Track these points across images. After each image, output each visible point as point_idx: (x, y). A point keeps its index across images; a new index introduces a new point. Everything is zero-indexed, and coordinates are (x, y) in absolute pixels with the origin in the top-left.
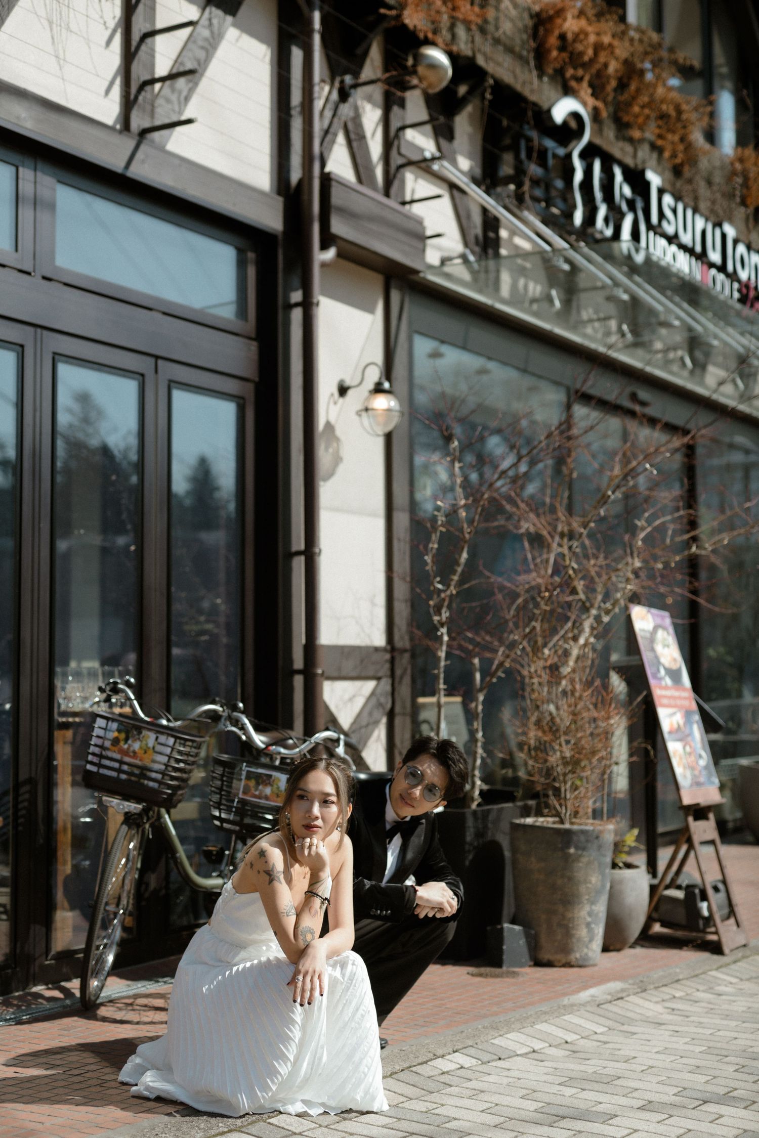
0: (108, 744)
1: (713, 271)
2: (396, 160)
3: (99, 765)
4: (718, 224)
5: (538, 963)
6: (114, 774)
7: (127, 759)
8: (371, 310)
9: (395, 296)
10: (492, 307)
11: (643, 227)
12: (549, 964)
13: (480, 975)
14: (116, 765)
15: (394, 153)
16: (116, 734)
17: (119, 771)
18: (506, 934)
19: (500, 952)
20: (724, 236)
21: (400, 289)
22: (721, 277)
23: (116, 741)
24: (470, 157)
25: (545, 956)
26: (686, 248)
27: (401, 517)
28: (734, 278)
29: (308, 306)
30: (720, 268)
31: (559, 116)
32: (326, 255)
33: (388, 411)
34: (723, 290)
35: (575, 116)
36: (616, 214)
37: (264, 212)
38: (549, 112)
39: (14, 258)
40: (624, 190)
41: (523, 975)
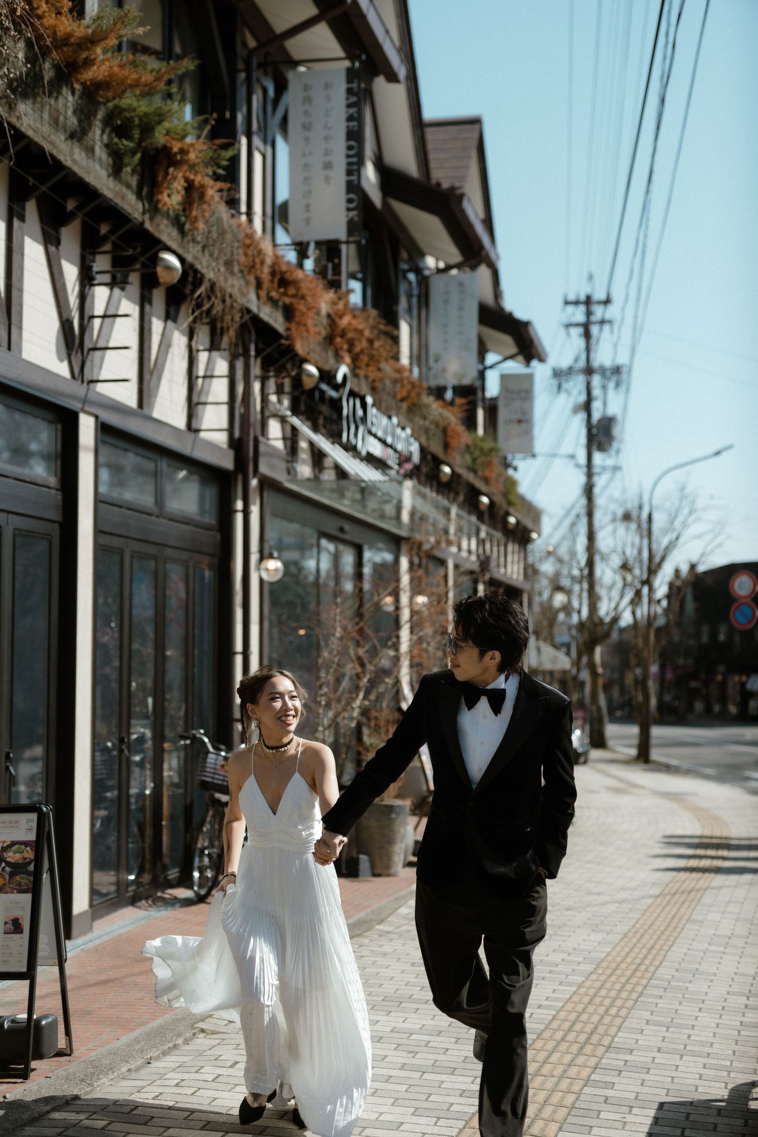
0: (218, 767)
1: (389, 449)
2: (267, 413)
3: (213, 778)
4: (390, 417)
5: (374, 875)
9: (265, 494)
11: (365, 433)
12: (379, 875)
13: (353, 881)
15: (265, 411)
18: (361, 860)
20: (393, 424)
21: (268, 489)
22: (392, 452)
24: (288, 401)
25: (378, 871)
26: (380, 440)
27: (266, 624)
28: (396, 451)
29: (246, 513)
30: (391, 446)
31: (339, 378)
32: (254, 482)
33: (276, 570)
34: (392, 461)
35: (345, 377)
36: (357, 428)
37: (227, 462)
38: (335, 377)
39: (156, 510)
40: (360, 412)
41: (369, 881)
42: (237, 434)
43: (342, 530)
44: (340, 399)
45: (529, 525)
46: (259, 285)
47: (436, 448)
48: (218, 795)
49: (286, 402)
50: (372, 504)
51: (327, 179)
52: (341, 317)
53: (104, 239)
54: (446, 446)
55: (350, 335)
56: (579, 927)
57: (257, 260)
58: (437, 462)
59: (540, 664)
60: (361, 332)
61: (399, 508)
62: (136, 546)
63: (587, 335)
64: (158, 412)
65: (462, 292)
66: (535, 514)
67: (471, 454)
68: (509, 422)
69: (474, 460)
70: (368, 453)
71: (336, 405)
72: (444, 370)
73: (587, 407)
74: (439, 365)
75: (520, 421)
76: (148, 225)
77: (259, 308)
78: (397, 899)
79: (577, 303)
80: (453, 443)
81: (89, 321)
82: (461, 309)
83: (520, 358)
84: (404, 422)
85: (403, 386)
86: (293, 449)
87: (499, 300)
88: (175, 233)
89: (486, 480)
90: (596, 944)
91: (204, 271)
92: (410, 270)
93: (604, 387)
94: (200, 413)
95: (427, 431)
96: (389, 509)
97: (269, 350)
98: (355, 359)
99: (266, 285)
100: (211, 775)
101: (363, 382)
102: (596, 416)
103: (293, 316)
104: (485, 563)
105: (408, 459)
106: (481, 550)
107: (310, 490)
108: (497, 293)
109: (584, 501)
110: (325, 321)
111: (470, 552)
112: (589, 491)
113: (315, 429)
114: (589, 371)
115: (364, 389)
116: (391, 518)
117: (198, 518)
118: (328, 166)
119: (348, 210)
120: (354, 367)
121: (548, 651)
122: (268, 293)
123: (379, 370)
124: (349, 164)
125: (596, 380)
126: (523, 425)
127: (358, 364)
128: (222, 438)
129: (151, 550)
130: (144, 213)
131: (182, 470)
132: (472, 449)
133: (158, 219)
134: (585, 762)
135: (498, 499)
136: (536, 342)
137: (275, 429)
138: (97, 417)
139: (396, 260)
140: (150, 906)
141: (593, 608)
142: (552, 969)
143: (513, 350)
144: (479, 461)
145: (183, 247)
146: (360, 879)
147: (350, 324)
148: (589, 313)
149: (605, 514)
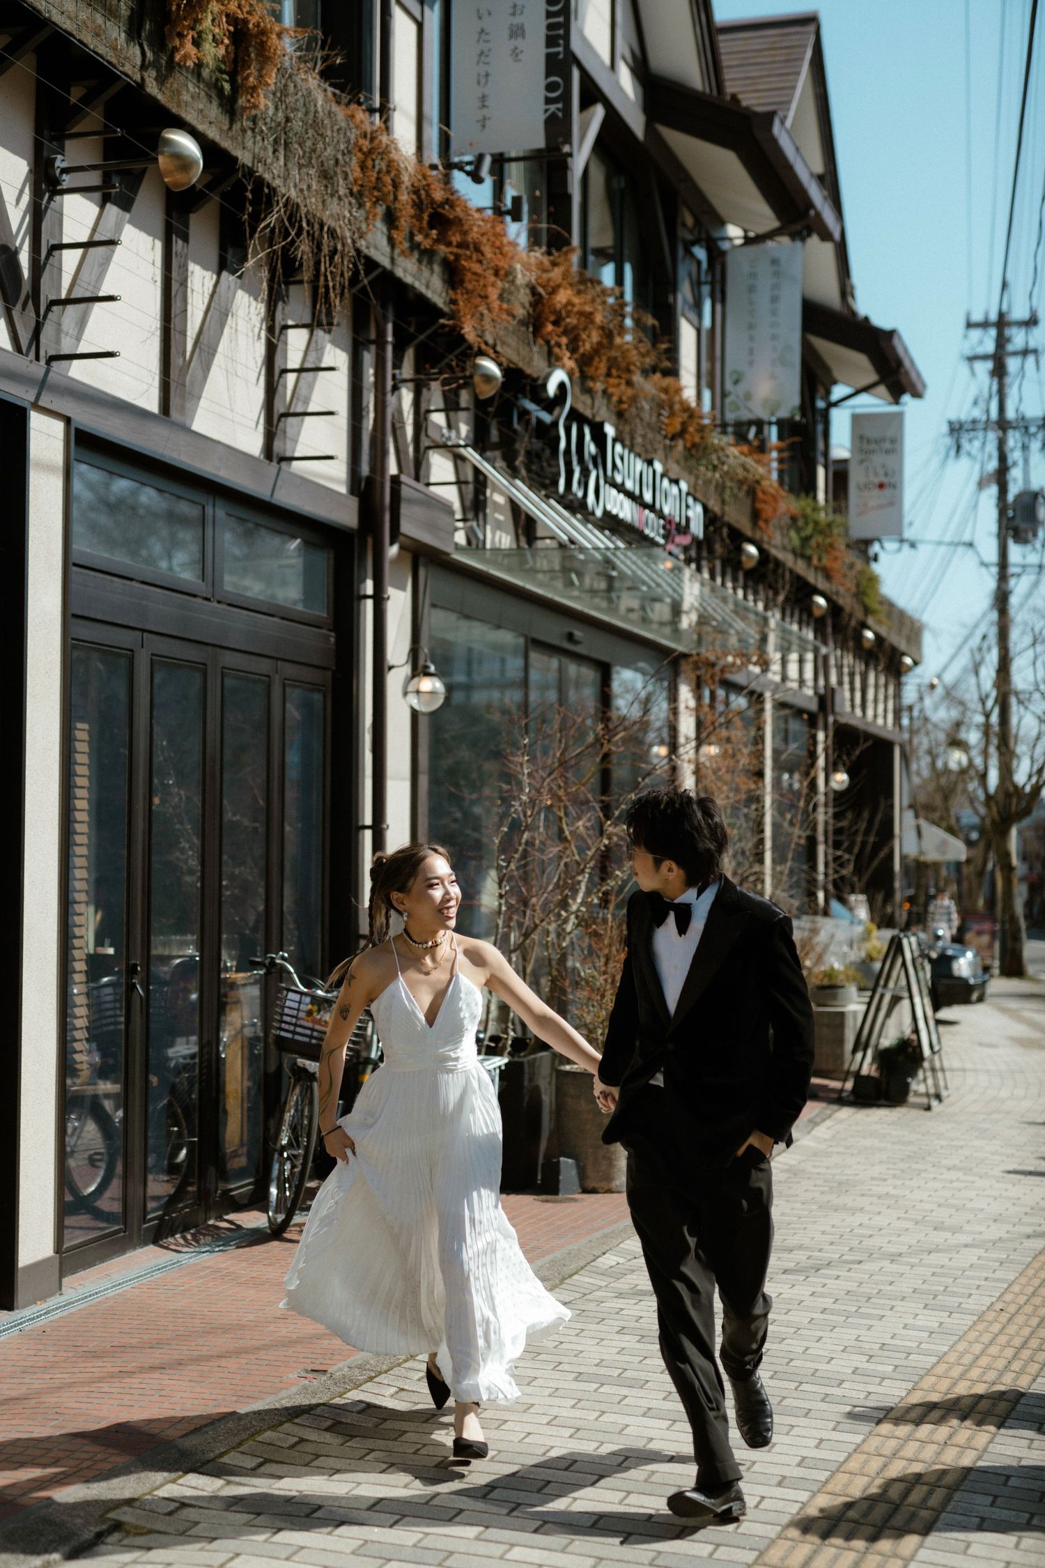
0: (302, 1015)
1: (647, 512)
2: (425, 442)
3: (294, 1033)
4: (650, 463)
5: (585, 1191)
6: (306, 1040)
7: (317, 1027)
8: (403, 589)
9: (422, 572)
10: (487, 573)
11: (602, 482)
12: (594, 1191)
13: (547, 1201)
14: (308, 1032)
15: (423, 437)
16: (310, 1007)
17: (311, 1037)
18: (562, 1166)
19: (557, 1182)
20: (654, 472)
21: (426, 566)
22: (652, 516)
23: (310, 1013)
24: (467, 424)
25: (591, 1184)
26: (630, 495)
27: (424, 780)
28: (660, 515)
29: (379, 600)
30: (651, 508)
31: (552, 389)
32: (393, 551)
33: (432, 693)
34: (653, 529)
35: (562, 386)
36: (585, 474)
37: (347, 515)
38: (544, 386)
39: (202, 588)
40: (591, 448)
41: (575, 1200)
42: (365, 470)
43: (570, 637)
44: (555, 424)
45: (902, 645)
46: (391, 219)
47: (737, 516)
48: (301, 1062)
49: (464, 429)
50: (628, 601)
51: (516, 53)
52: (554, 291)
53: (74, 113)
54: (756, 516)
55: (572, 321)
56: (903, 1299)
57: (388, 180)
58: (737, 538)
59: (921, 853)
60: (589, 317)
61: (677, 610)
62: (164, 646)
63: (999, 371)
64: (202, 423)
65: (776, 274)
66: (914, 631)
67: (798, 530)
68: (867, 486)
69: (805, 540)
70: (606, 513)
71: (547, 434)
72: (748, 396)
73: (1001, 476)
74: (742, 388)
75: (881, 486)
76: (152, 88)
77: (393, 260)
78: (605, 1236)
79: (985, 325)
80: (767, 510)
81: (49, 254)
82: (774, 299)
83: (882, 389)
84: (675, 470)
85: (672, 414)
86: (476, 505)
87: (850, 300)
88: (214, 111)
89: (828, 575)
90: (926, 1335)
91: (277, 182)
92: (696, 242)
93: (1025, 448)
94: (290, 432)
95: (721, 489)
96: (661, 611)
97: (422, 337)
98: (584, 362)
99: (404, 223)
100: (292, 1028)
101: (600, 401)
102: (1013, 491)
103: (462, 282)
104: (826, 700)
105: (684, 529)
106: (821, 682)
107: (509, 570)
108: (846, 290)
109: (994, 616)
110: (524, 297)
111: (802, 682)
112: (1001, 600)
113: (513, 472)
114: (1003, 425)
115: (602, 412)
116: (662, 624)
117: (300, 607)
118: (517, 32)
119: (548, 101)
120: (583, 376)
121: (934, 834)
122: (412, 235)
123: (629, 383)
124: (550, 27)
125: (1013, 439)
126: (887, 492)
127: (590, 371)
128: (335, 475)
129: (192, 653)
130: (144, 67)
131: (294, 537)
132: (800, 523)
133: (177, 80)
134: (981, 999)
135: (846, 602)
136: (907, 363)
137: (441, 467)
138: (68, 421)
139: (672, 223)
140: (188, 1244)
141: (1006, 771)
142: (829, 1390)
143: (872, 377)
144: (813, 542)
145: (233, 139)
146: (560, 1196)
147: (569, 303)
148: (1001, 341)
149: (1023, 633)
